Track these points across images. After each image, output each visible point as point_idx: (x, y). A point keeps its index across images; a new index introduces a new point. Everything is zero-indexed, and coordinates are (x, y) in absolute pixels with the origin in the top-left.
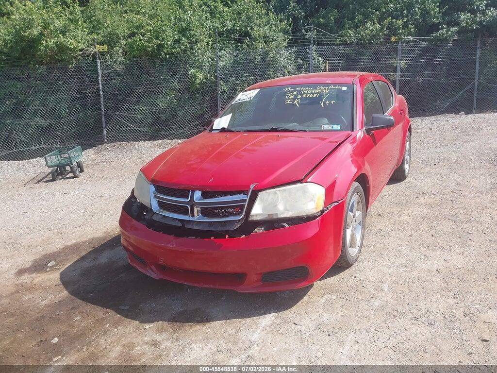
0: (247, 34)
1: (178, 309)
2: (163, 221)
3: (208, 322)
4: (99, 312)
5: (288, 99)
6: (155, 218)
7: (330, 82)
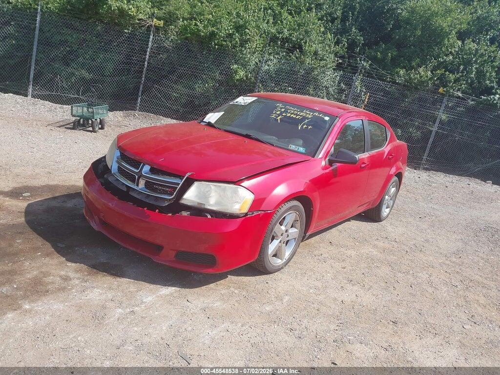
0: (300, 47)
1: (103, 260)
2: (115, 183)
3: (119, 277)
4: (39, 241)
5: (274, 114)
6: (110, 179)
7: (317, 109)
